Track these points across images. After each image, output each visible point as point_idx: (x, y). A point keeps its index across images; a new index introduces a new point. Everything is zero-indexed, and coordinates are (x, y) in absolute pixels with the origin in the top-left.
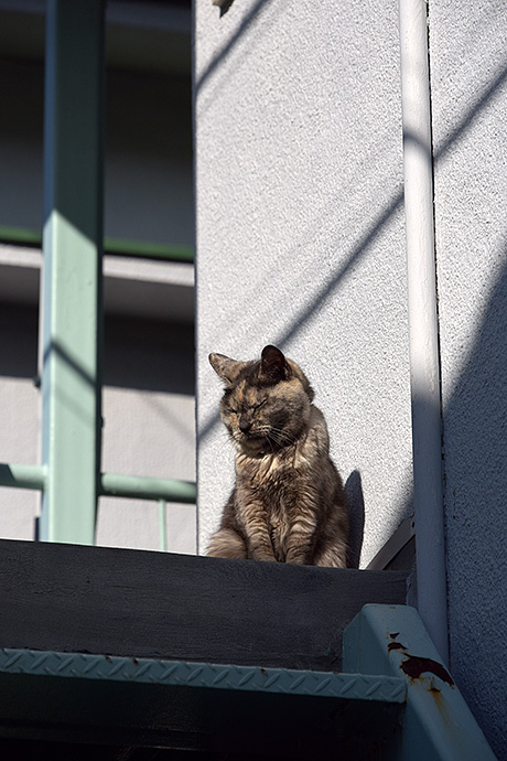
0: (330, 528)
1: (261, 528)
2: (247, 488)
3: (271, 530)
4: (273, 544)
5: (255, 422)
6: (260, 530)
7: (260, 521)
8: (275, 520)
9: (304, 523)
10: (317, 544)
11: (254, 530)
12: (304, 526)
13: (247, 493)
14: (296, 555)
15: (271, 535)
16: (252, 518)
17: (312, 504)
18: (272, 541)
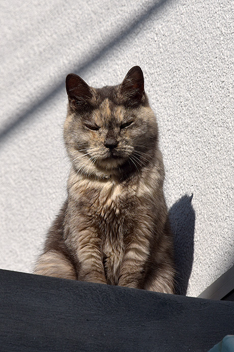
0: (160, 256)
1: (95, 254)
2: (83, 214)
3: (104, 258)
4: (106, 272)
5: (122, 141)
6: (92, 256)
7: (93, 248)
8: (108, 249)
9: (138, 251)
10: (149, 272)
11: (86, 256)
12: (138, 254)
13: (82, 219)
14: (128, 282)
15: (104, 262)
16: (85, 244)
17: (148, 233)
18: (105, 269)
